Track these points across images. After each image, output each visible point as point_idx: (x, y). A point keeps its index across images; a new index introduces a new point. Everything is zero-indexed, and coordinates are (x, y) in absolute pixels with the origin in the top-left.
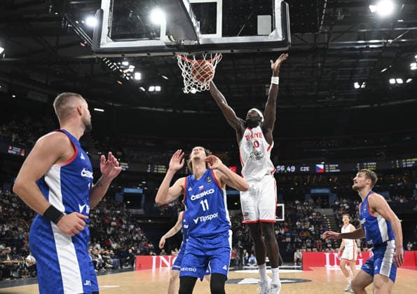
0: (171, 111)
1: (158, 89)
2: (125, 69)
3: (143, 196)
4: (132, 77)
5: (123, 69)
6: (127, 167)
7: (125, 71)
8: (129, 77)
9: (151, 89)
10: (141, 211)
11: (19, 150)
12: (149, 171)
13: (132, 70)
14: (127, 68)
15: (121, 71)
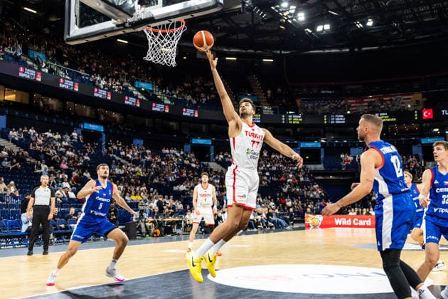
0: (348, 50)
1: (327, 27)
2: (285, 11)
3: (322, 150)
4: (294, 20)
5: (283, 12)
6: (301, 120)
7: (285, 14)
8: (291, 19)
9: (319, 28)
10: (320, 167)
11: (192, 111)
12: (325, 122)
13: (293, 11)
14: (288, 9)
15: (281, 14)
